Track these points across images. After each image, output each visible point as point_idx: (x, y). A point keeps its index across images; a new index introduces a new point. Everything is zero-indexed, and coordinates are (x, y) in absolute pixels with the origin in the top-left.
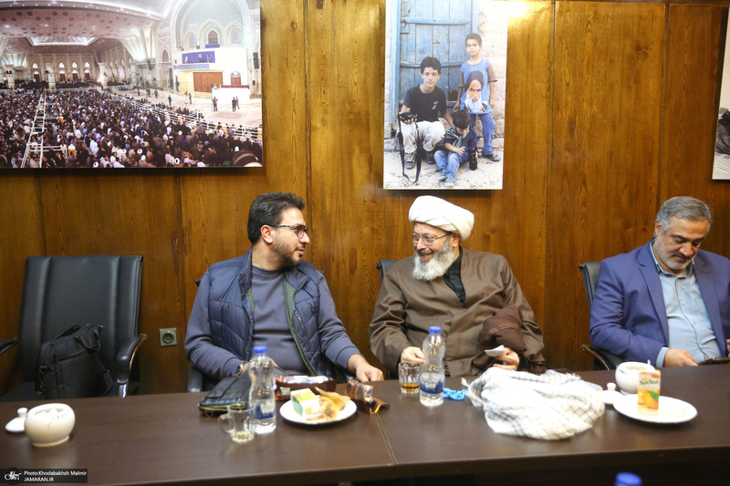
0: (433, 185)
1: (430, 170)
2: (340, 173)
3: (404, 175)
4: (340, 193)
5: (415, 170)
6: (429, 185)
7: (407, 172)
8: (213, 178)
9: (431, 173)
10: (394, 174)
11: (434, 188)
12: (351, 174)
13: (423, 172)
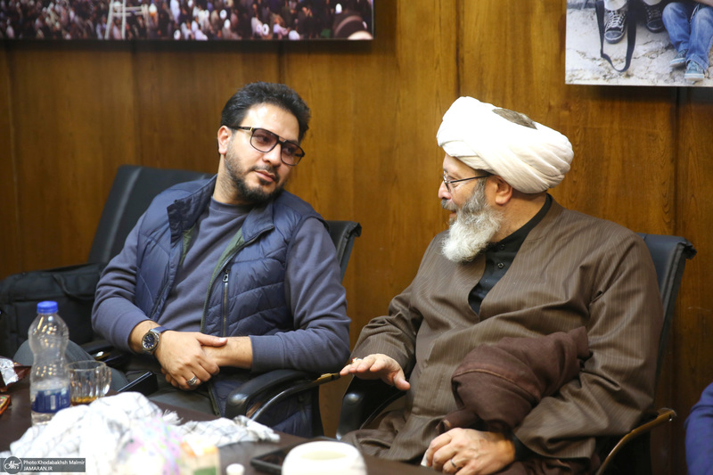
0: (660, 76)
1: (653, 46)
2: (509, 51)
3: (604, 56)
4: (509, 90)
5: (624, 45)
6: (652, 76)
7: (609, 49)
8: (325, 58)
9: (657, 52)
10: (584, 54)
11: (661, 83)
12: (528, 53)
13: (639, 49)
